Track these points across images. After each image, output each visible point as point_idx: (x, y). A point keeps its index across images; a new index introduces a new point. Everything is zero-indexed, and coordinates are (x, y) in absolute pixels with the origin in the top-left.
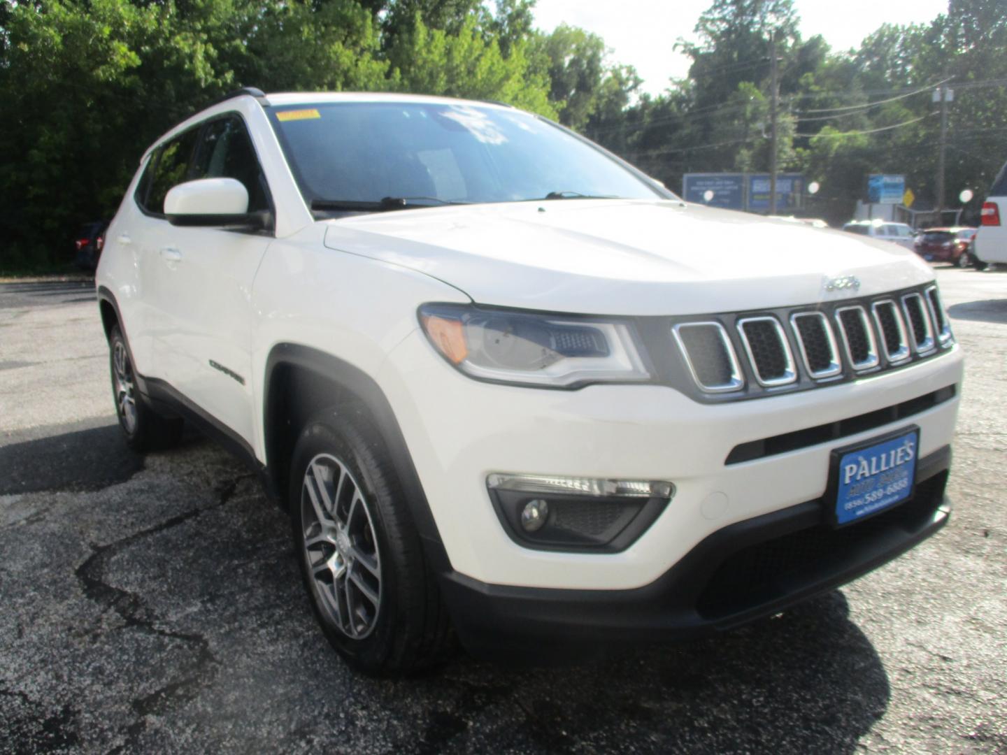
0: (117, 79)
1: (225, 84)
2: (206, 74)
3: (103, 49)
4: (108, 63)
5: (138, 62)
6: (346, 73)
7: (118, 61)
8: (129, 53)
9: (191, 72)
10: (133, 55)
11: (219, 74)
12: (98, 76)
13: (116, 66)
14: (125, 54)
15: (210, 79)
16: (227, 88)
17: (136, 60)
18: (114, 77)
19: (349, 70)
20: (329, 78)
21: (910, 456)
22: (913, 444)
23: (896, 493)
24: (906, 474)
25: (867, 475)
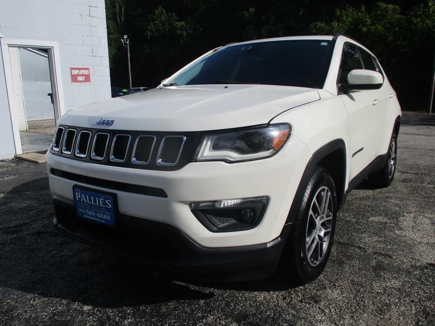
21: (109, 206)
22: (110, 201)
23: (103, 219)
24: (109, 214)
25: (85, 201)
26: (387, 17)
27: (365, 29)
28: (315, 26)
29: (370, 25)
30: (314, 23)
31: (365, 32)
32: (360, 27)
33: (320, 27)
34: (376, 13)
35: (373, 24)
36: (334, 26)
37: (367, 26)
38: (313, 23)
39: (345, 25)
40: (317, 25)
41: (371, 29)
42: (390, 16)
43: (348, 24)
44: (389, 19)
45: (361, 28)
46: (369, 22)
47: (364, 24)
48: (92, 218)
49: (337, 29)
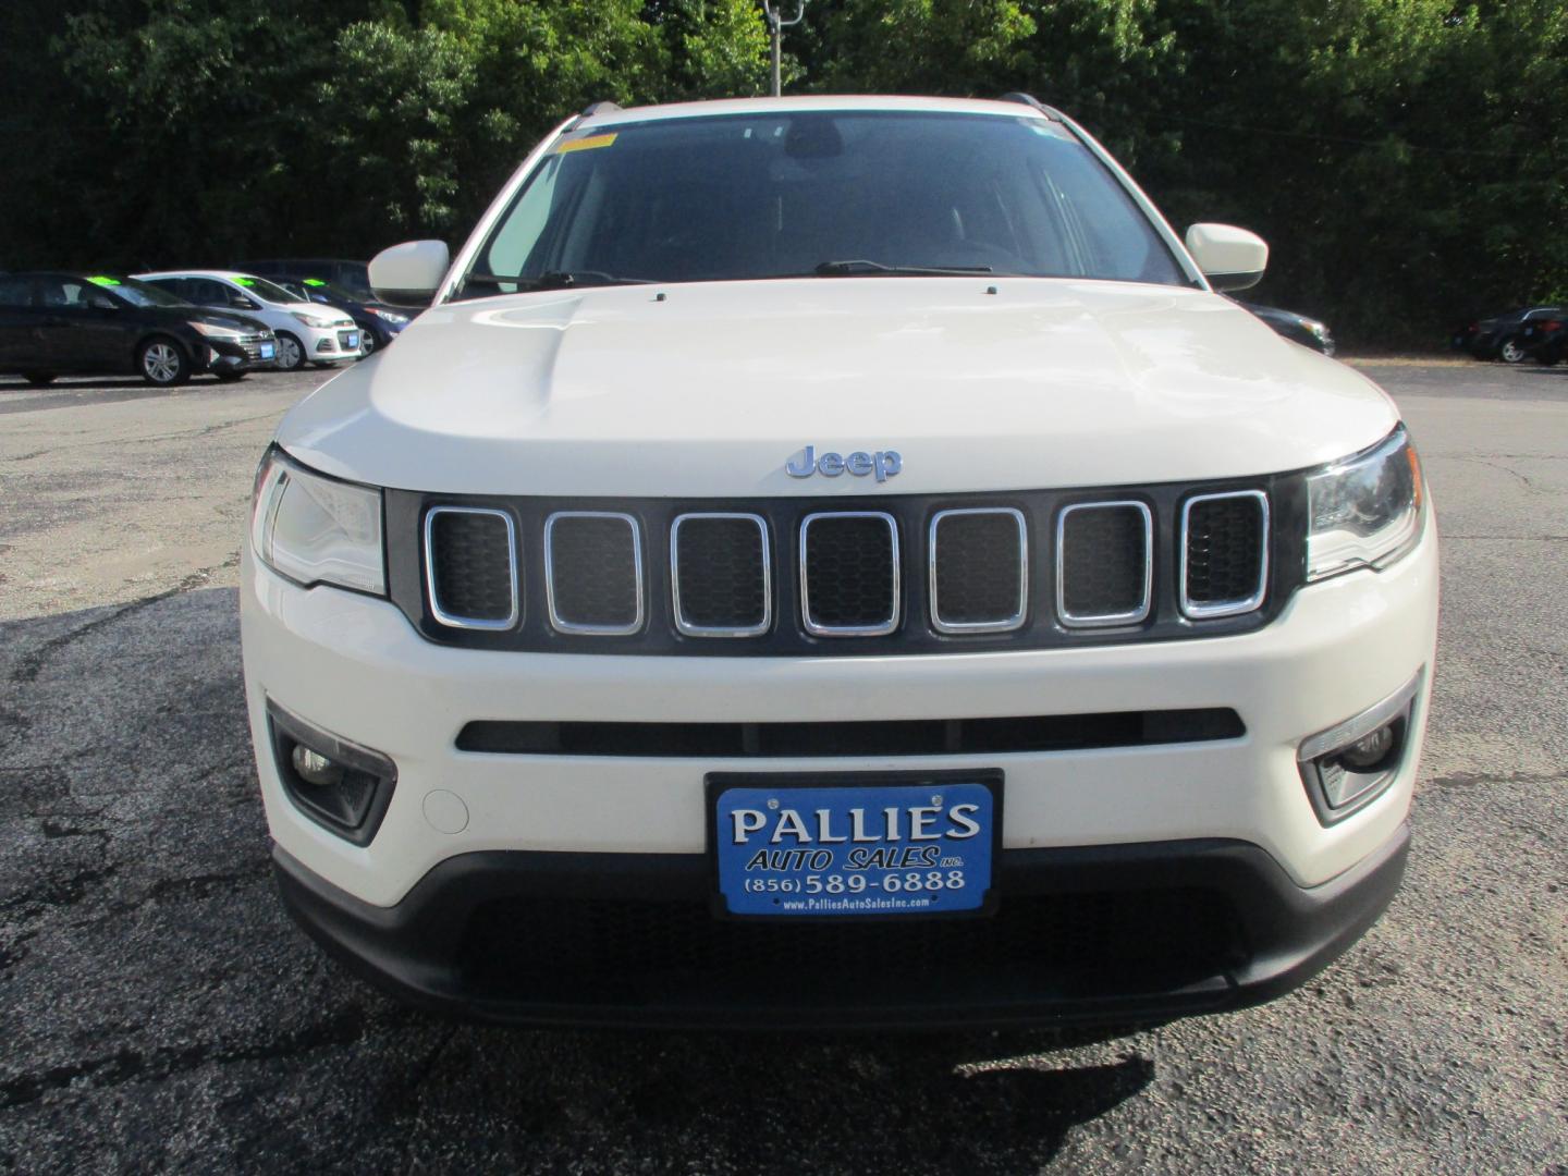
0: (1002, 58)
1: (1158, 53)
2: (1130, 41)
3: (987, 12)
4: (990, 34)
5: (1033, 29)
6: (1372, 21)
7: (1003, 31)
8: (1021, 17)
9: (1108, 39)
10: (1026, 19)
11: (1151, 38)
12: (975, 53)
13: (999, 37)
14: (1016, 18)
15: (1135, 48)
16: (1162, 60)
17: (1029, 26)
18: (998, 55)
19: (1380, 14)
20: (1340, 32)
21: (967, 829)
22: (973, 808)
23: (924, 893)
24: (958, 863)
25: (804, 837)
26: (606, 26)
27: (541, 62)
28: (360, 38)
29: (556, 48)
30: (356, 23)
31: (542, 71)
32: (522, 54)
33: (380, 41)
34: (567, 9)
35: (564, 45)
36: (433, 44)
37: (545, 49)
38: (353, 27)
39: (471, 42)
40: (370, 34)
41: (563, 62)
42: (614, 23)
43: (477, 39)
44: (612, 33)
45: (529, 56)
46: (551, 39)
47: (536, 44)
48: (845, 904)
49: (447, 53)
